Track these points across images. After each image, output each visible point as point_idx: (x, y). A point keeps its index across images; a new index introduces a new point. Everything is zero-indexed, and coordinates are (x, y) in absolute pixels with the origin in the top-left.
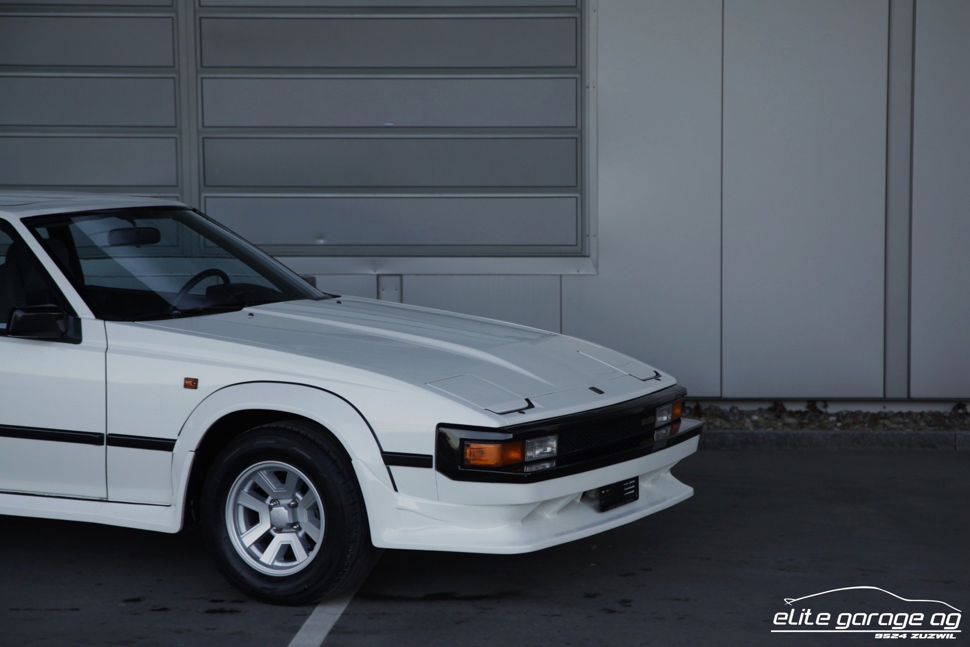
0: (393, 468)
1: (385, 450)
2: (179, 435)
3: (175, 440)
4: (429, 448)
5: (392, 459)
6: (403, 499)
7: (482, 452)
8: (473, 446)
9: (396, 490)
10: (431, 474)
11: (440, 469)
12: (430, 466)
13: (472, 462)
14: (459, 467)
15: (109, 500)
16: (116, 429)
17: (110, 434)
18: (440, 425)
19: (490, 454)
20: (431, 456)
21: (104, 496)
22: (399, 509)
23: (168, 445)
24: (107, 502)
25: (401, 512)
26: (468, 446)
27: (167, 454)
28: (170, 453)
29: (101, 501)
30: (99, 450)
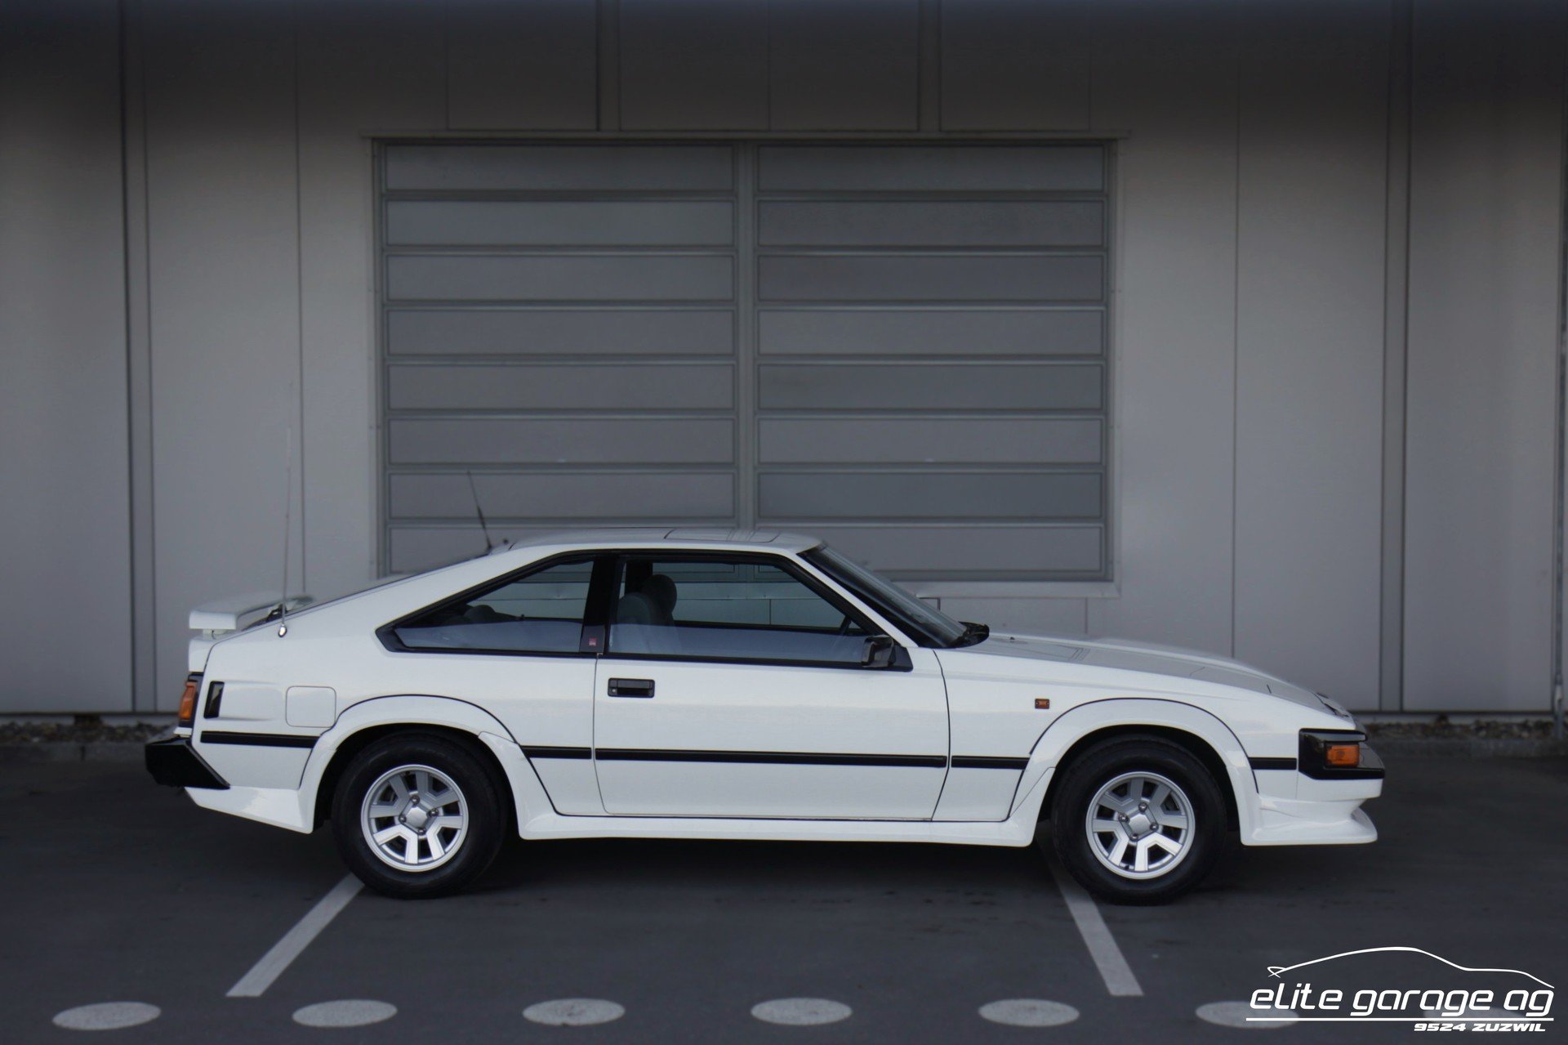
0: (1257, 772)
1: (1250, 756)
2: (1031, 753)
3: (1028, 759)
4: (1292, 752)
5: (1257, 764)
6: (1266, 801)
7: (1341, 753)
8: (1335, 747)
9: (1258, 792)
10: (1295, 775)
11: (1303, 770)
12: (1293, 768)
13: (1334, 763)
14: (1324, 768)
15: (935, 820)
16: (959, 751)
17: (953, 757)
18: (1303, 730)
19: (1346, 754)
20: (1295, 759)
21: (929, 816)
22: (1262, 809)
23: (1020, 764)
24: (931, 821)
25: (1264, 811)
26: (1331, 748)
27: (1017, 772)
28: (1020, 771)
29: (924, 821)
30: (939, 772)
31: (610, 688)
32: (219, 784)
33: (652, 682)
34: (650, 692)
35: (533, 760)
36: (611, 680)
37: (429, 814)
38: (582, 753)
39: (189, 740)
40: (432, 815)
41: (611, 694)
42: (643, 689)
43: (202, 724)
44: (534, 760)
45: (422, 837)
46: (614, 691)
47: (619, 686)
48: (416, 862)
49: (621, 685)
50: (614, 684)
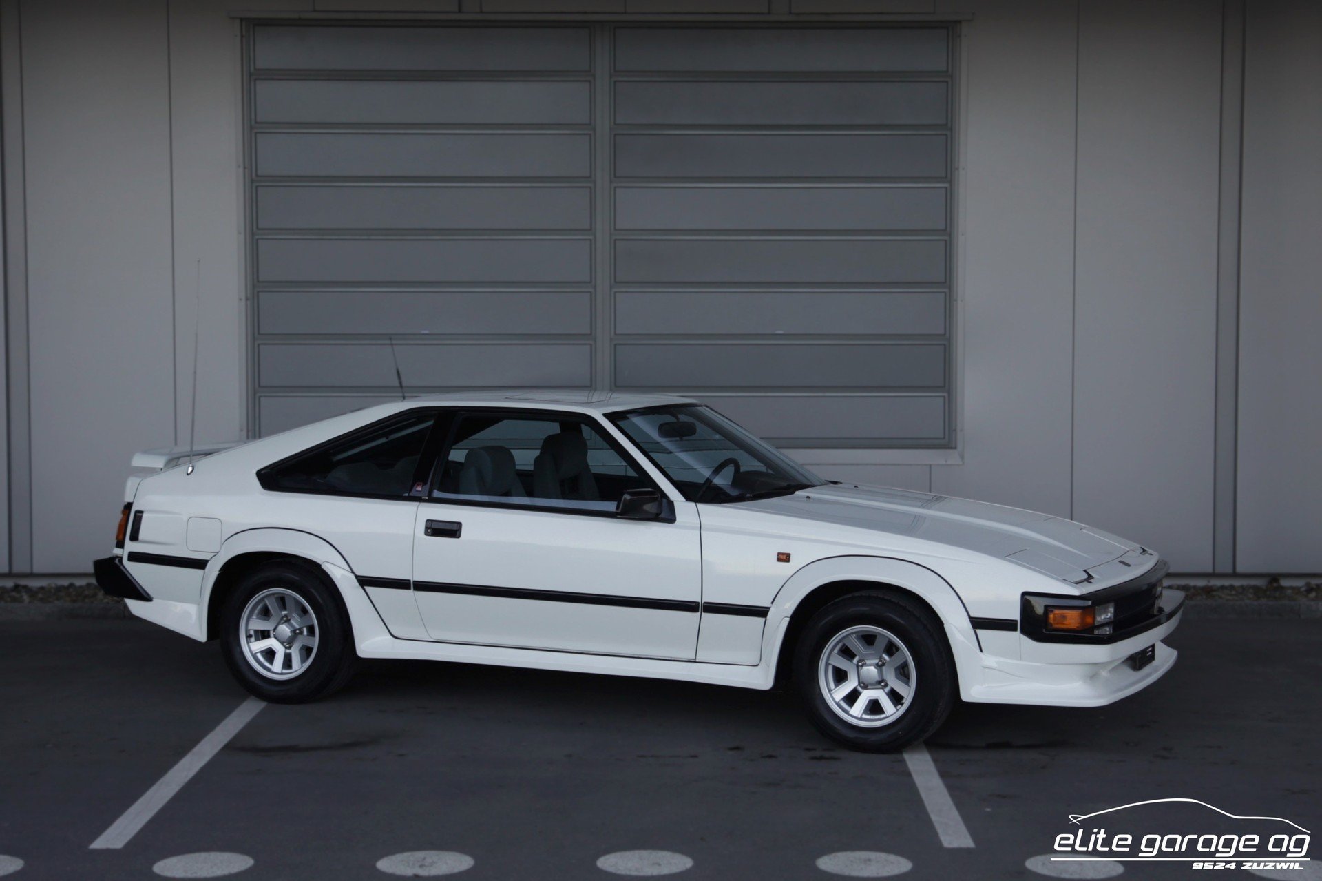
0: (979, 632)
1: (972, 615)
2: (772, 603)
3: (769, 608)
4: (1015, 614)
5: (979, 623)
6: (988, 659)
7: (1064, 617)
8: (1057, 611)
9: (981, 651)
10: (1016, 636)
11: (1024, 632)
12: (1014, 629)
13: (1056, 626)
14: (1044, 630)
15: (697, 661)
16: (710, 598)
17: (705, 603)
18: (1025, 593)
19: (1072, 619)
20: (1016, 621)
21: (693, 657)
22: (984, 667)
23: (761, 612)
24: (695, 662)
25: (986, 670)
26: (1052, 611)
27: (761, 620)
28: (763, 619)
29: (689, 661)
30: (694, 616)
31: (427, 528)
32: (144, 597)
33: (459, 524)
34: (458, 533)
35: (366, 588)
36: (428, 521)
37: (294, 631)
38: (402, 584)
39: (121, 559)
40: (296, 634)
41: (427, 534)
42: (451, 531)
43: (130, 546)
44: (368, 589)
45: (288, 651)
46: (429, 530)
47: (433, 527)
48: (280, 672)
49: (435, 526)
50: (430, 523)
